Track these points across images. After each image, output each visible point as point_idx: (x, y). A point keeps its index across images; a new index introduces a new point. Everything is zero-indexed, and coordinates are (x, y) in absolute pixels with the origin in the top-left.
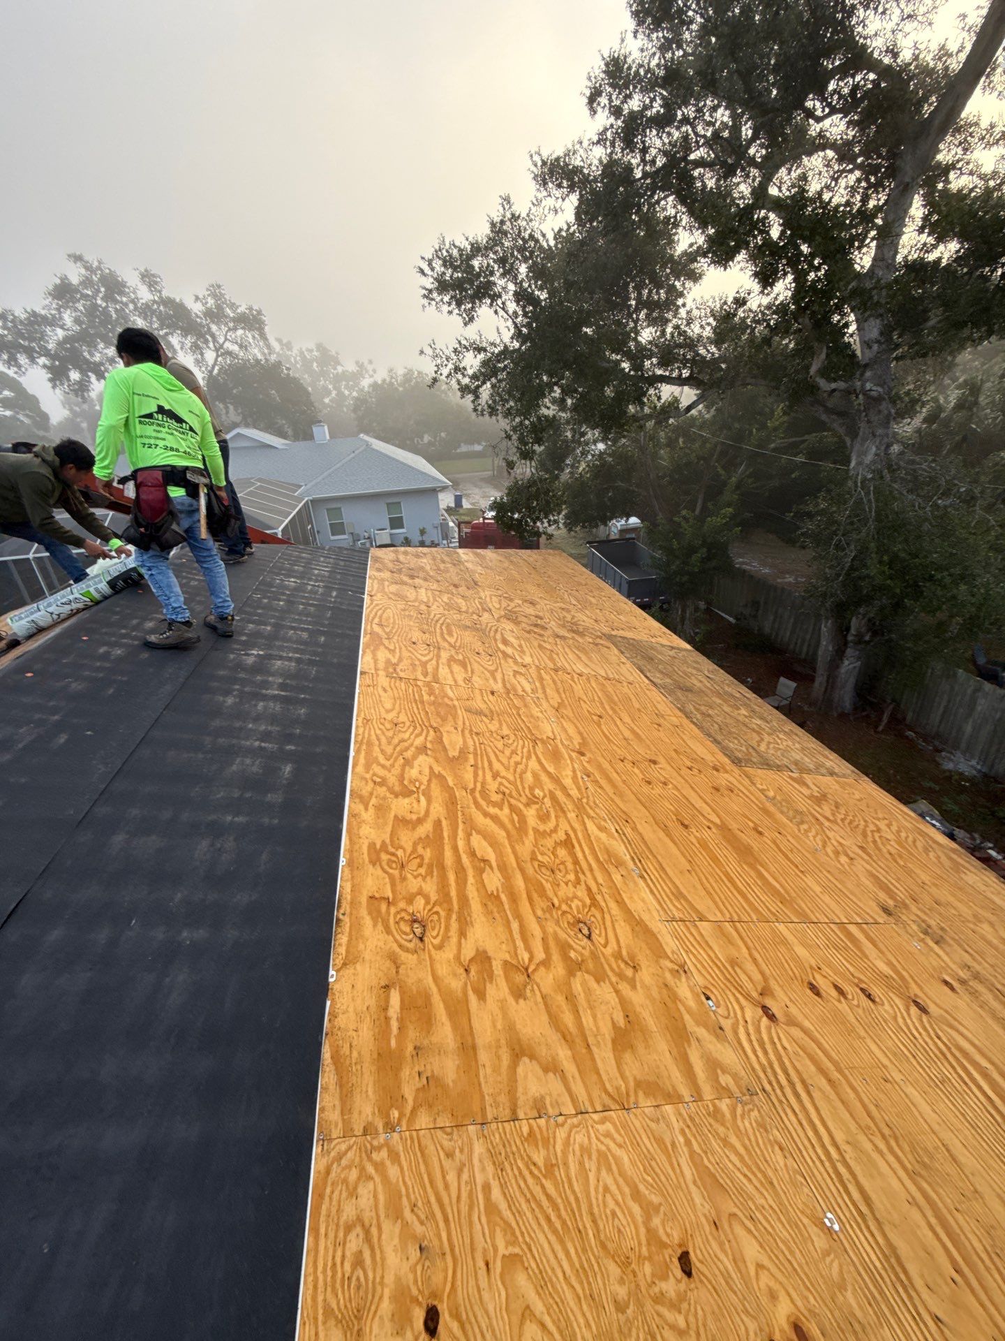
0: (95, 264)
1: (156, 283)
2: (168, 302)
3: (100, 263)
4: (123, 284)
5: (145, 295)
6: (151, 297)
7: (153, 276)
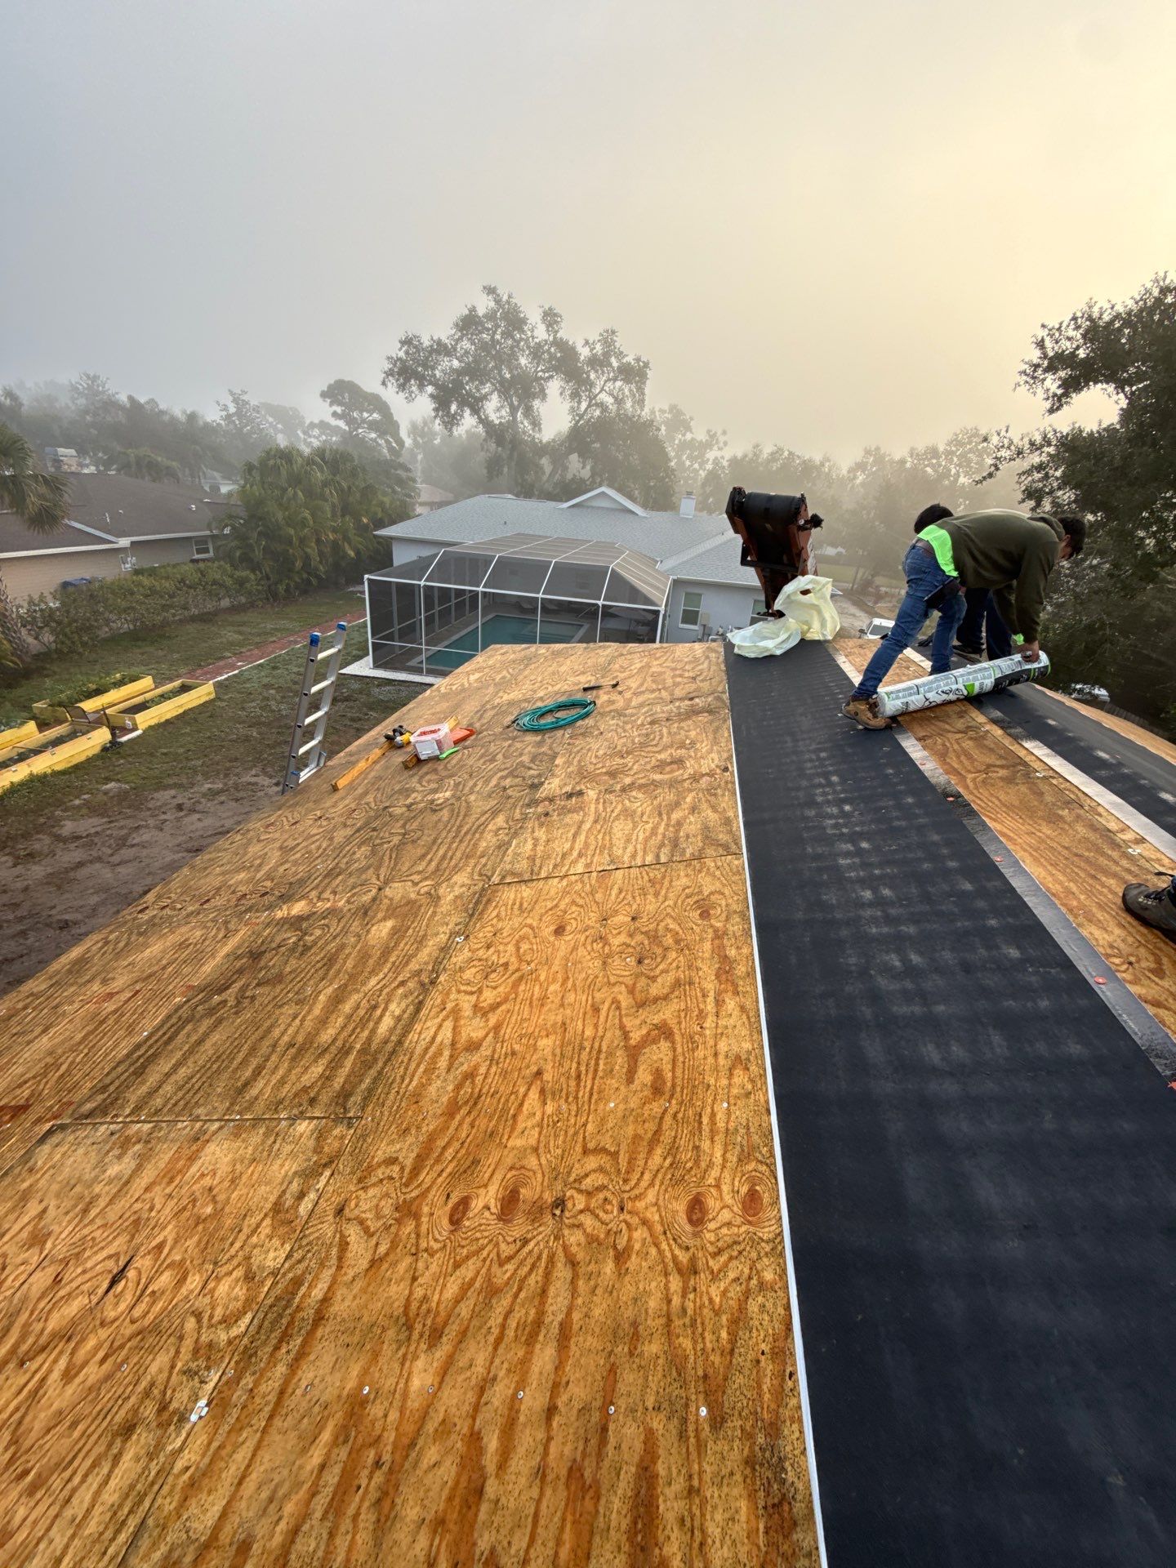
0: (505, 298)
1: (556, 322)
2: (560, 344)
3: (510, 297)
4: (524, 321)
5: (541, 334)
6: (546, 337)
7: (556, 315)
